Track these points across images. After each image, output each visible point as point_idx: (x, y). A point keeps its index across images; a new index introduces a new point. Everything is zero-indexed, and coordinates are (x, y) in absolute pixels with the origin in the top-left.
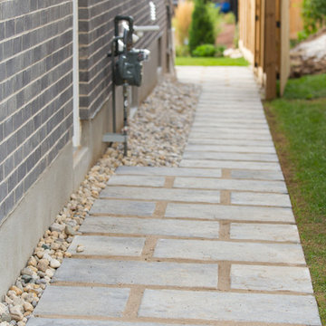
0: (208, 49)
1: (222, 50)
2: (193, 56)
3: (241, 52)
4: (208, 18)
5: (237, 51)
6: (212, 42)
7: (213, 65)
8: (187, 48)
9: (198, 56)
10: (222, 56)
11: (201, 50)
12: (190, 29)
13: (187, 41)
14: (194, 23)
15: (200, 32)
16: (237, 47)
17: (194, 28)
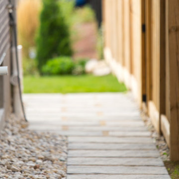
0: (63, 64)
1: (83, 64)
2: (42, 74)
3: (108, 65)
4: (63, 19)
5: (102, 63)
6: (69, 53)
7: (75, 91)
8: (34, 63)
9: (50, 74)
10: (84, 73)
11: (53, 66)
12: (37, 35)
13: (33, 53)
14: (42, 28)
15: (52, 40)
16: (102, 58)
17: (43, 34)
